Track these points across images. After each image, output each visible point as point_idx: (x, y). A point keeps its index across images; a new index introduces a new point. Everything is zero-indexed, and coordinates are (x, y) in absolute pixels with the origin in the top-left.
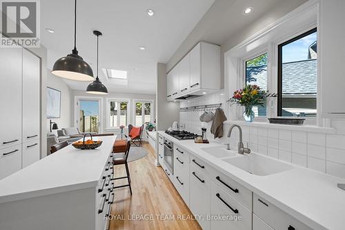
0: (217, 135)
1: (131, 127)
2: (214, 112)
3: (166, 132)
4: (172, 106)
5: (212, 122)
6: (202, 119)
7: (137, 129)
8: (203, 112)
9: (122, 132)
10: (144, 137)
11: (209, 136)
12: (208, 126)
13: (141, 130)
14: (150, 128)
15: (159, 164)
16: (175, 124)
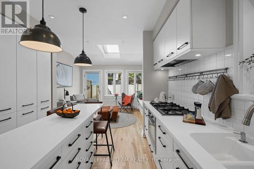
0: (219, 114)
1: (123, 95)
2: (214, 81)
3: (151, 103)
4: (160, 75)
5: (210, 94)
6: (195, 89)
7: (129, 97)
8: (196, 82)
9: (116, 99)
10: (134, 105)
11: (206, 114)
12: (205, 100)
13: (132, 98)
14: (140, 97)
15: (144, 135)
16: (162, 94)
